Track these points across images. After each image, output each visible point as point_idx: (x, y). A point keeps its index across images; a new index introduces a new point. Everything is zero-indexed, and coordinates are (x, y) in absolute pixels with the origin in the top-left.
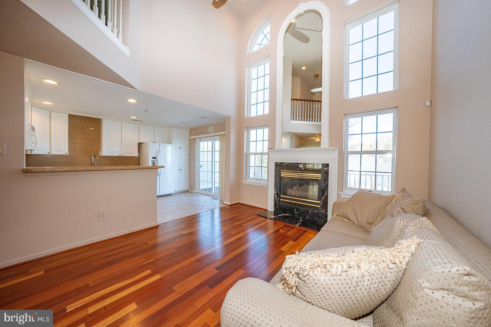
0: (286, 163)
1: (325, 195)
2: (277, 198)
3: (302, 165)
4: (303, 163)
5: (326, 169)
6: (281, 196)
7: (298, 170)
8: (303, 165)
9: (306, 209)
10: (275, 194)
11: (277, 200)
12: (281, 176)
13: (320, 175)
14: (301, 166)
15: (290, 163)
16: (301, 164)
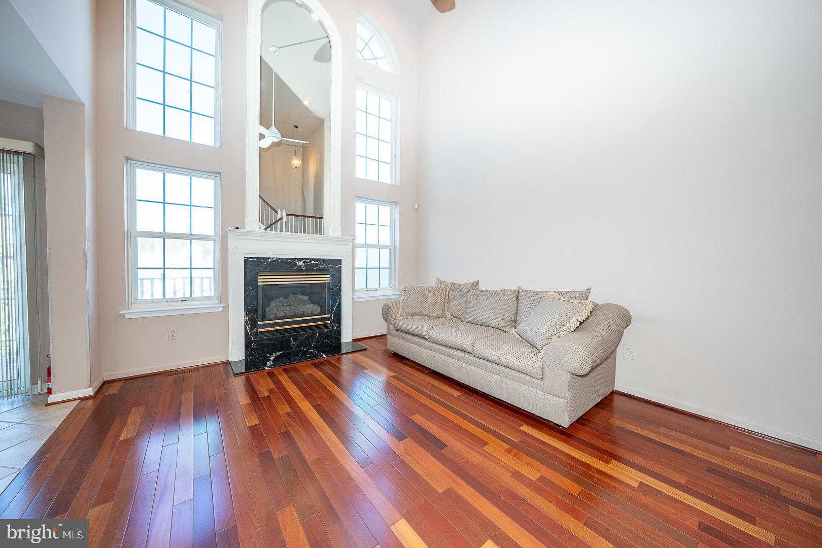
0: (270, 258)
1: (337, 304)
2: (252, 329)
3: (302, 261)
4: (303, 259)
5: (337, 267)
6: (259, 323)
7: (294, 271)
8: (304, 262)
9: (310, 333)
10: (246, 322)
11: (251, 333)
12: (259, 284)
13: (329, 276)
14: (300, 263)
15: (278, 259)
16: (300, 260)
